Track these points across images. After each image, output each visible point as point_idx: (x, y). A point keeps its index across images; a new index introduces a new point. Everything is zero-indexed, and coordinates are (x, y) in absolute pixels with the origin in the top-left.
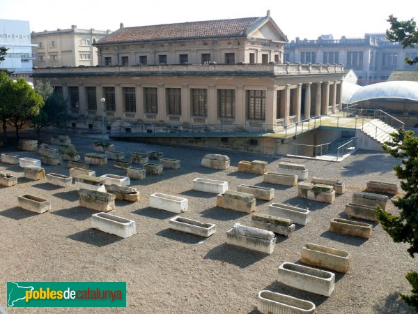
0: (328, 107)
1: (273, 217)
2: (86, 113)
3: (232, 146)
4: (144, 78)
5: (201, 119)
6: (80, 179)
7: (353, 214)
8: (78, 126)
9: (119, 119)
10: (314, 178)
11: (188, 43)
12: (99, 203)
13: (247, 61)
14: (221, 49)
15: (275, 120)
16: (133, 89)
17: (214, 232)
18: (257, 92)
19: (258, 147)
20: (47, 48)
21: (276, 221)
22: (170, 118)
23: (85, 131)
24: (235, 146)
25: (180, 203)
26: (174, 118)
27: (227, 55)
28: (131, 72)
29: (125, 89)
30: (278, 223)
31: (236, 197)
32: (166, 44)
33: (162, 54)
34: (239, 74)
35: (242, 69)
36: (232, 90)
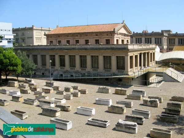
0: (150, 63)
1: (135, 116)
2: (41, 68)
3: (110, 82)
4: (69, 50)
5: (96, 70)
6: (42, 101)
7: (168, 112)
8: (37, 73)
9: (57, 70)
10: (149, 96)
11: (89, 35)
12: (52, 113)
13: (115, 43)
14: (104, 38)
15: (129, 70)
16: (64, 56)
17: (109, 124)
18: (121, 57)
19: (122, 82)
20: (20, 36)
21: (137, 117)
22: (81, 69)
23: (41, 76)
24: (112, 82)
25: (92, 111)
26: (84, 69)
27: (107, 40)
28: (63, 48)
29: (60, 56)
30: (138, 118)
31: (117, 107)
32: (79, 35)
33: (77, 39)
34: (112, 49)
35: (114, 47)
36: (110, 56)
